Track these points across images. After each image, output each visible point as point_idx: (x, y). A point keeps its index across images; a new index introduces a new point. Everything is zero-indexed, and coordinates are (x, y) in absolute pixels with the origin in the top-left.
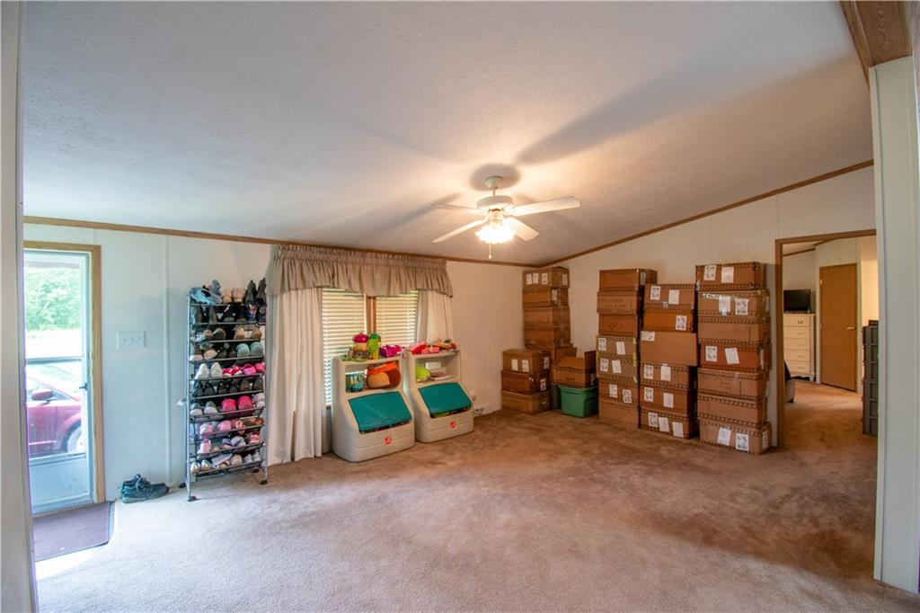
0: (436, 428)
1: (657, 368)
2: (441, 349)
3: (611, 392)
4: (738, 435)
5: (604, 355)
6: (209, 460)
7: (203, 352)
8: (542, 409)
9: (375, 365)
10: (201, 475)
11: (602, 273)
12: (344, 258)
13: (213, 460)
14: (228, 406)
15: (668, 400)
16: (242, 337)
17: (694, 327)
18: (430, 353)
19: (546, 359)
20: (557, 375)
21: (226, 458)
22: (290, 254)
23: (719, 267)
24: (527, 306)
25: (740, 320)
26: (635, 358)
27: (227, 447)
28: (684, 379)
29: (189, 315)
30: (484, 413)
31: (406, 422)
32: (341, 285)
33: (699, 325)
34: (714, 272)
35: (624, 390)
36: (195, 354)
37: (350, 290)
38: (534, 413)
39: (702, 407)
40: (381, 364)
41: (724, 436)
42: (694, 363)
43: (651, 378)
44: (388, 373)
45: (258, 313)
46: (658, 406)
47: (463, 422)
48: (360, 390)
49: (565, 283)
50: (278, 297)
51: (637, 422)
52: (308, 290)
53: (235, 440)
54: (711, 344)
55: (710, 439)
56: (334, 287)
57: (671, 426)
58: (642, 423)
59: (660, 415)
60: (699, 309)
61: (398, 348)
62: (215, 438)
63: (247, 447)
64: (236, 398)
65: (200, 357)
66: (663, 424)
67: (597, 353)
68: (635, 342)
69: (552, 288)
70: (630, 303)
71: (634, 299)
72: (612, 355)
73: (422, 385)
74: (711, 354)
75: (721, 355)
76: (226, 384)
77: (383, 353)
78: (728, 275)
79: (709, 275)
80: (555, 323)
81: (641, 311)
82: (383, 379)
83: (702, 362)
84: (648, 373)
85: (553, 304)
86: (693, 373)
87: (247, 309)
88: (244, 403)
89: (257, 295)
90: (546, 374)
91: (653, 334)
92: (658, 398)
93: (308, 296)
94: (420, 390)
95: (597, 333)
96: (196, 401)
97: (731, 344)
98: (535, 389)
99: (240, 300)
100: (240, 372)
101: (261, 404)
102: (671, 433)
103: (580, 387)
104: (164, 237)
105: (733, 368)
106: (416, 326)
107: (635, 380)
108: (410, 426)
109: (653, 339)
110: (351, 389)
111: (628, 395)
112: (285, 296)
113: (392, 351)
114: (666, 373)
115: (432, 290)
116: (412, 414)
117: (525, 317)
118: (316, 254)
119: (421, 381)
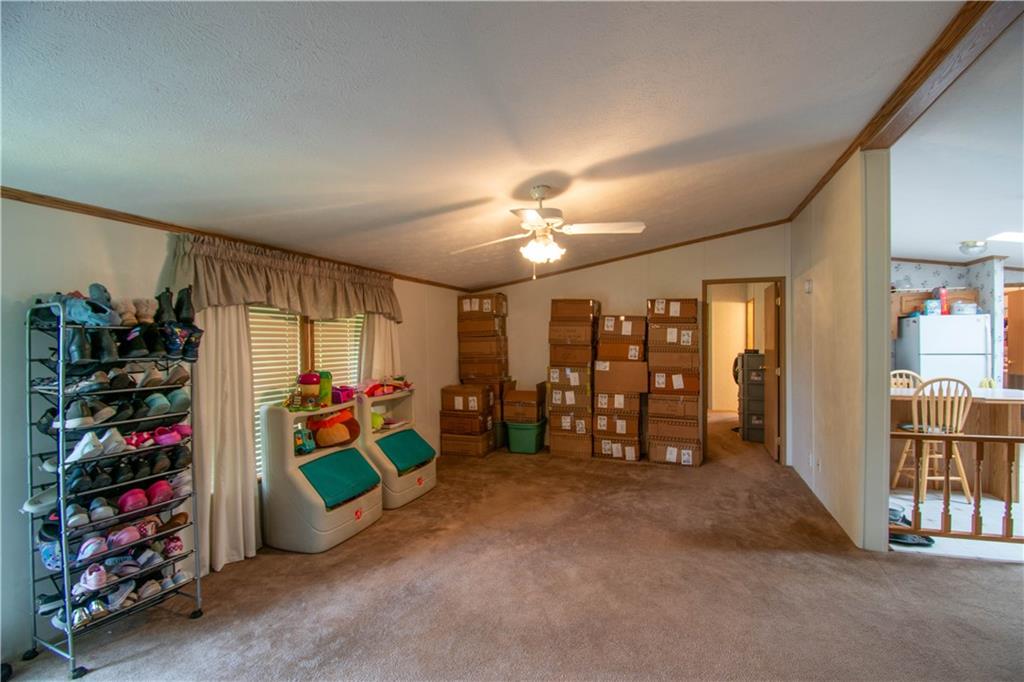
0: (404, 488)
1: (611, 397)
2: (395, 388)
3: (564, 424)
4: (683, 451)
5: (555, 386)
6: (105, 600)
7: (93, 412)
10: (92, 628)
11: (554, 302)
12: (281, 264)
13: (110, 597)
14: (134, 501)
15: (621, 426)
17: (644, 357)
18: (384, 394)
19: (491, 395)
21: (131, 591)
22: (205, 249)
23: (668, 302)
24: (463, 336)
25: (685, 349)
26: (589, 388)
27: (132, 571)
28: (636, 404)
31: (373, 487)
32: (277, 302)
33: (650, 354)
34: (663, 306)
35: (577, 421)
37: (286, 310)
38: (484, 455)
39: (651, 429)
40: (332, 413)
41: (671, 454)
42: (646, 390)
43: (606, 406)
44: (344, 424)
45: (188, 342)
46: (611, 434)
47: (430, 475)
48: (309, 452)
49: (503, 310)
51: (590, 451)
52: (233, 308)
53: (144, 557)
54: (660, 371)
55: (657, 459)
56: (269, 305)
57: (624, 451)
58: (596, 451)
59: (614, 442)
60: (649, 338)
62: (110, 558)
64: (146, 486)
65: (87, 421)
66: (616, 449)
67: (548, 386)
68: (589, 373)
69: (495, 317)
70: (584, 333)
71: (589, 329)
72: (564, 386)
73: (379, 436)
74: (660, 381)
75: (669, 381)
77: (336, 397)
78: (675, 310)
79: (660, 309)
80: (498, 355)
81: (595, 342)
82: (342, 432)
83: (652, 388)
84: (602, 402)
85: (495, 333)
86: (644, 398)
87: (167, 334)
88: (160, 491)
90: (491, 411)
91: (608, 364)
92: (612, 425)
93: (233, 316)
94: (377, 442)
95: (548, 364)
97: (676, 372)
98: (483, 428)
100: (151, 441)
101: (185, 489)
102: (624, 457)
103: (531, 422)
105: (679, 392)
106: (360, 359)
107: (590, 411)
108: (378, 491)
109: (607, 369)
110: (300, 451)
111: (581, 425)
113: (348, 395)
114: (619, 401)
115: (381, 314)
116: (379, 473)
117: (460, 347)
118: (243, 254)
119: (377, 431)
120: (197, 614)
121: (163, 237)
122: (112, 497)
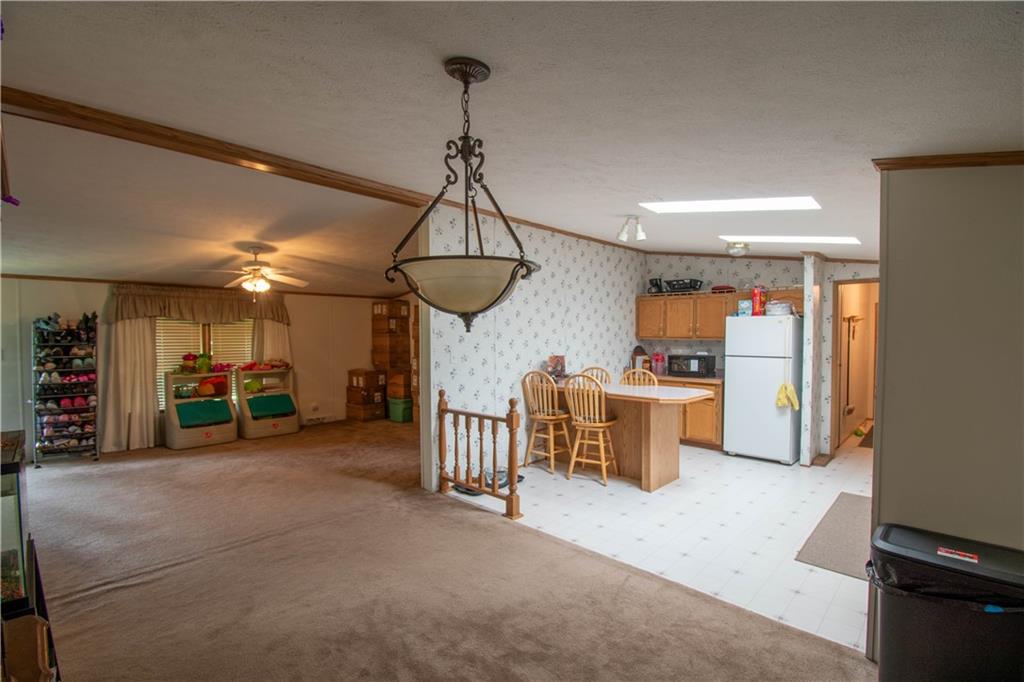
0: (258, 428)
2: (273, 367)
6: (51, 442)
7: (43, 365)
8: (374, 418)
9: (205, 378)
10: (45, 452)
12: (176, 294)
13: (54, 441)
14: (65, 403)
16: (75, 354)
18: (262, 370)
19: (382, 377)
20: (389, 390)
21: (65, 441)
22: (123, 291)
24: (375, 332)
27: (65, 433)
29: (33, 338)
30: (325, 421)
31: (228, 422)
32: (173, 314)
36: (38, 365)
37: (182, 318)
38: (365, 420)
40: (210, 377)
44: (214, 385)
45: (88, 337)
47: (286, 425)
48: (189, 397)
49: (404, 312)
50: (114, 326)
52: (140, 320)
53: (71, 429)
56: (166, 317)
61: (229, 366)
62: (55, 425)
63: (83, 434)
64: (72, 399)
65: (41, 368)
69: (389, 318)
73: (252, 396)
76: (63, 387)
77: (212, 369)
80: (391, 347)
82: (210, 389)
85: (391, 331)
87: (79, 334)
88: (78, 402)
89: (89, 324)
90: (384, 389)
93: (142, 324)
94: (249, 399)
96: (41, 399)
98: (368, 401)
99: (74, 328)
100: (76, 379)
101: (93, 404)
103: (401, 399)
104: (16, 280)
106: (253, 348)
108: (233, 426)
110: (178, 396)
112: (120, 324)
113: (221, 368)
115: (266, 318)
116: (234, 417)
117: (373, 342)
118: (149, 291)
119: (252, 393)
120: (96, 460)
121: (105, 287)
122: (58, 401)
